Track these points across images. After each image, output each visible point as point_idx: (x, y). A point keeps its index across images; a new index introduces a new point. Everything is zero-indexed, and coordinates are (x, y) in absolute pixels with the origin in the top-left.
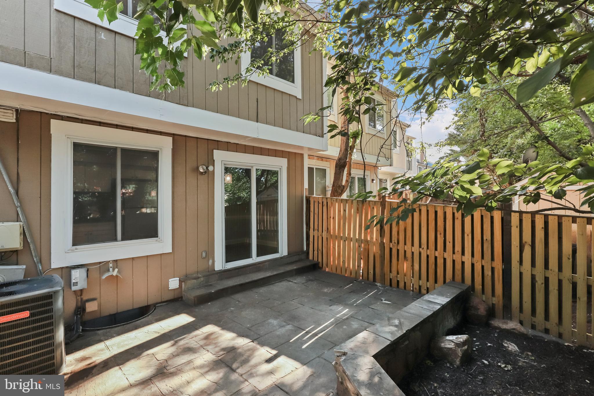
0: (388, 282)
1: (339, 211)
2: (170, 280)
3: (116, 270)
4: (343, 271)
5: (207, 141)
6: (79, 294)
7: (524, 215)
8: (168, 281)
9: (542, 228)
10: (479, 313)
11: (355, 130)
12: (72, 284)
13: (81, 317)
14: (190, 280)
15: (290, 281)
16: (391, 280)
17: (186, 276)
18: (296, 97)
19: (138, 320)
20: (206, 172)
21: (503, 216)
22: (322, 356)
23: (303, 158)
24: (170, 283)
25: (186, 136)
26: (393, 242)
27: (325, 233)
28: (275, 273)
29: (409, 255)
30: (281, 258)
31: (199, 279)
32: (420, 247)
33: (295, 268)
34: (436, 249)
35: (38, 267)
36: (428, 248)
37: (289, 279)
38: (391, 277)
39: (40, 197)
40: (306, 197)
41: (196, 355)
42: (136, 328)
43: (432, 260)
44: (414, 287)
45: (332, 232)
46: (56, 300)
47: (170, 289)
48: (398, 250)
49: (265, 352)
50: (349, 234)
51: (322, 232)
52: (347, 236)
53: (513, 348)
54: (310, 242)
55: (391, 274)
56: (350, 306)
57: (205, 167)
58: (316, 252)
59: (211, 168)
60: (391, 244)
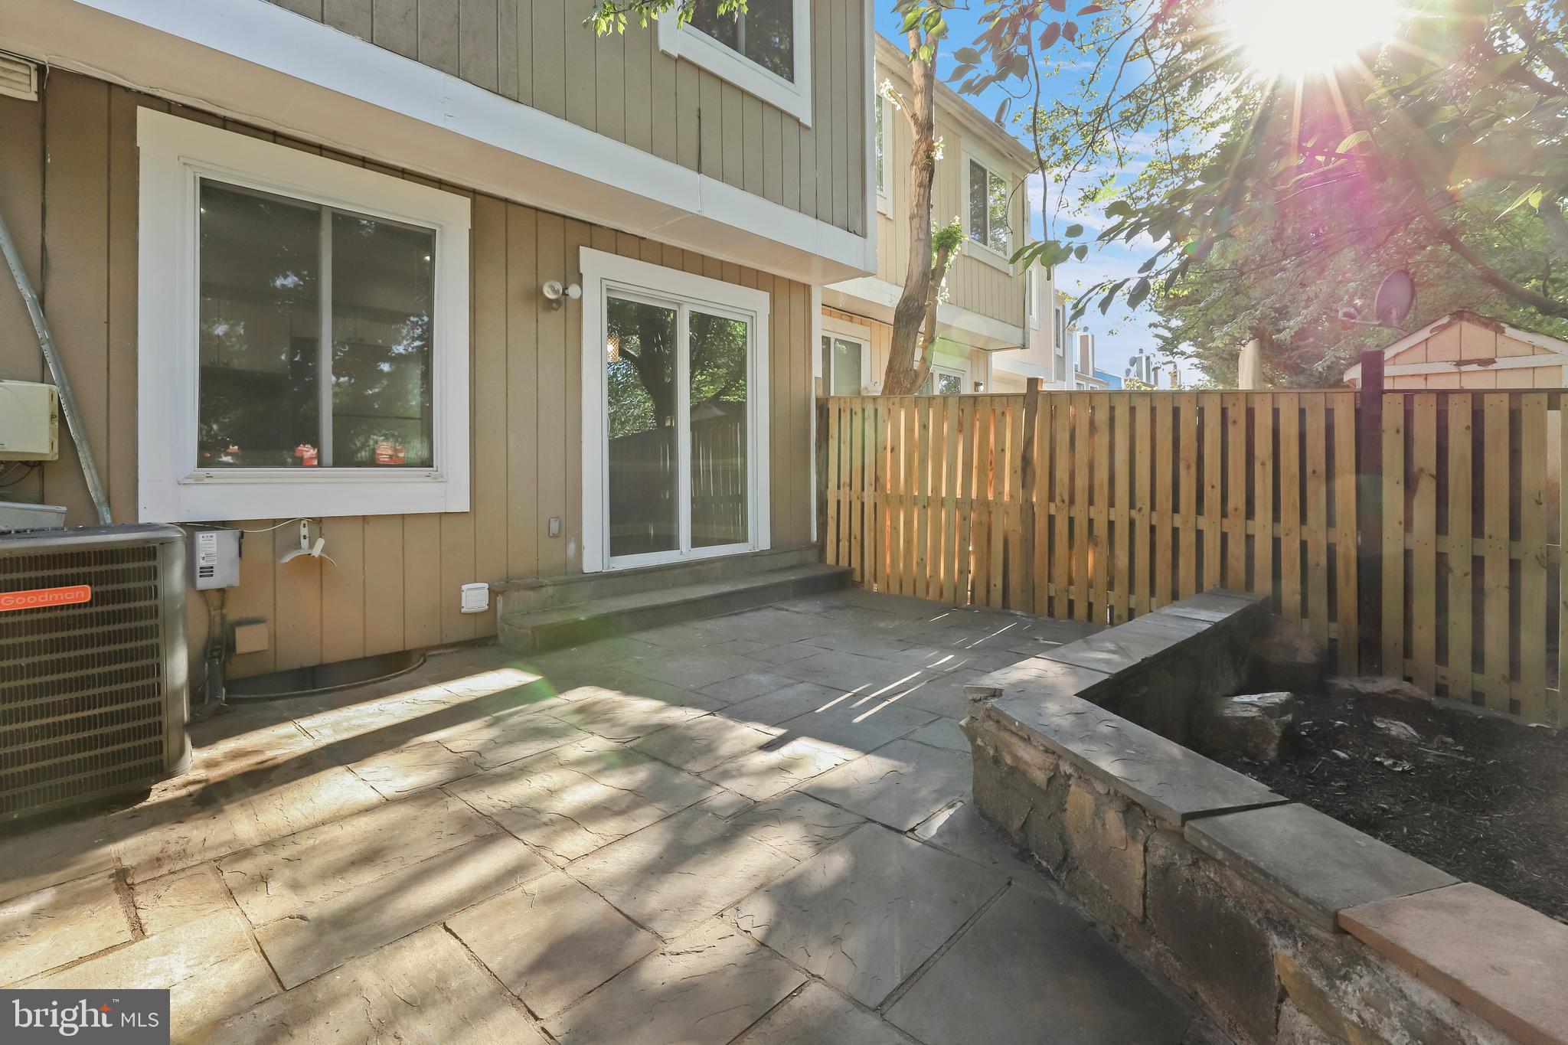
0: (1042, 606)
1: (910, 429)
2: (464, 587)
3: (320, 543)
4: (920, 587)
5: (562, 219)
6: (216, 602)
7: (1417, 399)
8: (461, 591)
9: (1467, 428)
10: (1299, 659)
11: (945, 227)
12: (198, 570)
13: (224, 667)
14: (518, 590)
15: (783, 609)
16: (1051, 600)
17: (508, 580)
18: (797, 120)
19: (382, 681)
20: (560, 302)
21: (1358, 406)
22: (912, 737)
23: (810, 295)
24: (463, 594)
25: (506, 201)
26: (1058, 499)
27: (869, 490)
28: (742, 587)
29: (1101, 529)
30: (755, 555)
31: (543, 590)
32: (1132, 506)
33: (793, 578)
34: (1176, 509)
35: (100, 517)
36: (1153, 507)
37: (779, 605)
38: (1052, 594)
39: (108, 322)
40: (817, 400)
41: (561, 742)
42: (379, 695)
43: (1164, 539)
44: (1116, 613)
45: (889, 487)
46: (168, 566)
47: (463, 610)
48: (1071, 520)
49: (753, 732)
50: (936, 488)
51: (863, 489)
52: (930, 494)
53: (1402, 730)
54: (829, 519)
55: (1052, 586)
56: (958, 650)
57: (559, 287)
58: (844, 544)
59: (574, 291)
60: (1052, 505)
